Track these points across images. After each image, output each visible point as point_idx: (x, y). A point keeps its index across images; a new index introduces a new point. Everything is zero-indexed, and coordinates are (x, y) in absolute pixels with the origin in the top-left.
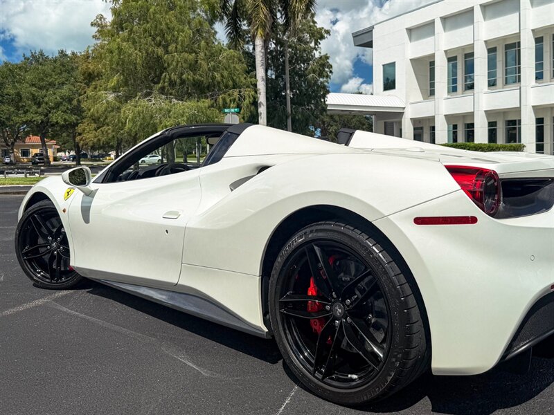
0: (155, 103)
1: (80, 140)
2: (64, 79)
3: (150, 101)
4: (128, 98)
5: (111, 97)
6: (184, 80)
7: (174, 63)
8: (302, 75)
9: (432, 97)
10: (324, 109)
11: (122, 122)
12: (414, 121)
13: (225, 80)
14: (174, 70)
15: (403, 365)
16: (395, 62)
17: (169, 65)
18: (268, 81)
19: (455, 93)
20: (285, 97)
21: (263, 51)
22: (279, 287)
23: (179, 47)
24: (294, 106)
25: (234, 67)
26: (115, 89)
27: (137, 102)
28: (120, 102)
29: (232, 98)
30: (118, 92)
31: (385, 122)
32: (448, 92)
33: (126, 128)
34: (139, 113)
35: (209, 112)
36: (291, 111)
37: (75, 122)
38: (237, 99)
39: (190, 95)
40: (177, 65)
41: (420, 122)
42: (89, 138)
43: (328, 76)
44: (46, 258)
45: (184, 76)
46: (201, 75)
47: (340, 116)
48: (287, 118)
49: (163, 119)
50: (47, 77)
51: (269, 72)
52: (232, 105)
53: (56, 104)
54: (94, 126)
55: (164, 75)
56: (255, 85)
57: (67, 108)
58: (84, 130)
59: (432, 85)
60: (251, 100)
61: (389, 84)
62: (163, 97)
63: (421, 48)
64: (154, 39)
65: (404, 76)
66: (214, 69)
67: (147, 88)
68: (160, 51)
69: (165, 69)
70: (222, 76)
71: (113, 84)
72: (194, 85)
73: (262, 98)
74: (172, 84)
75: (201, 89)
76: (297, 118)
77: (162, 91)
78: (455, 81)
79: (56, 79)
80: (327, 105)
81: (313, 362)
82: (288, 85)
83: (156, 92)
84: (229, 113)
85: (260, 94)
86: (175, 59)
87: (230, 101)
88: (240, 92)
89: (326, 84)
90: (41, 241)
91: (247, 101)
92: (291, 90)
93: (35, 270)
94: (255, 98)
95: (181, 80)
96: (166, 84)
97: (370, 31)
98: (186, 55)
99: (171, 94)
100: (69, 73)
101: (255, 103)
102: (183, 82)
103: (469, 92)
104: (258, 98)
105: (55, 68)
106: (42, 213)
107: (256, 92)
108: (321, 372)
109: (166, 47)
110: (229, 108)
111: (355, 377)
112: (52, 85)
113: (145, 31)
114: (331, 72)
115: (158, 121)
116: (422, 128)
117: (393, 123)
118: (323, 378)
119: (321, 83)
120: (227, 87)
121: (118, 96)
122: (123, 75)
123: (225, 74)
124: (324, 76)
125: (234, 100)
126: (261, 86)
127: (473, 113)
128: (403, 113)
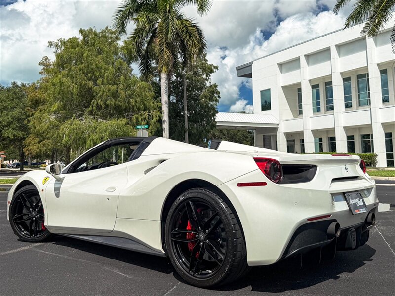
0: (85, 123)
1: (27, 150)
2: (15, 104)
3: (82, 120)
4: (65, 119)
5: (53, 118)
6: (108, 104)
7: (101, 93)
8: (196, 99)
9: (301, 116)
10: (213, 125)
11: (60, 137)
12: (287, 135)
13: (138, 104)
14: (101, 97)
15: (233, 261)
16: (270, 89)
17: (97, 94)
18: (170, 104)
19: (319, 113)
20: (183, 116)
21: (167, 82)
22: (171, 226)
23: (105, 81)
24: (190, 123)
25: (145, 94)
26: (55, 112)
27: (72, 122)
28: (60, 122)
29: (143, 117)
30: (58, 114)
31: (264, 136)
32: (314, 112)
33: (63, 142)
34: (73, 130)
35: (125, 128)
36: (188, 126)
37: (22, 136)
38: (147, 118)
39: (111, 116)
40: (103, 94)
41: (292, 135)
42: (33, 149)
43: (216, 100)
44: (28, 222)
45: (108, 102)
46: (120, 101)
47: (228, 131)
48: (185, 132)
49: (91, 133)
50: (2, 103)
51: (172, 98)
52: (143, 123)
53: (8, 123)
54: (37, 139)
55: (93, 101)
56: (161, 108)
57: (17, 126)
58: (29, 143)
59: (300, 106)
60: (157, 119)
61: (266, 106)
62: (92, 117)
63: (291, 78)
64: (86, 75)
65: (278, 99)
66: (130, 96)
67: (80, 111)
68: (91, 84)
69: (94, 97)
70: (136, 101)
71: (54, 109)
72: (115, 108)
73: (166, 117)
74: (99, 108)
75: (120, 112)
76: (193, 132)
77: (91, 113)
78: (318, 104)
79: (9, 104)
80: (216, 122)
81: (189, 266)
82: (186, 107)
83: (86, 114)
84: (141, 129)
85: (164, 114)
86: (102, 89)
87: (142, 119)
88: (149, 113)
89: (215, 106)
90: (24, 211)
91: (154, 120)
92: (188, 111)
93: (21, 230)
94: (160, 117)
95: (105, 104)
96: (94, 108)
97: (249, 66)
98: (110, 86)
99: (97, 115)
100: (19, 99)
101: (160, 121)
102: (107, 106)
103: (330, 112)
104: (162, 117)
105: (9, 95)
106: (27, 193)
107: (161, 113)
108: (192, 271)
109: (95, 81)
110: (141, 125)
111: (210, 271)
112: (6, 108)
113: (80, 69)
114: (219, 97)
115: (87, 135)
116: (293, 141)
117: (270, 136)
118: (194, 274)
119: (211, 105)
120: (139, 109)
121: (58, 118)
122: (63, 101)
123: (138, 99)
124: (213, 100)
125: (145, 119)
126: (165, 108)
127: (334, 128)
128: (278, 128)
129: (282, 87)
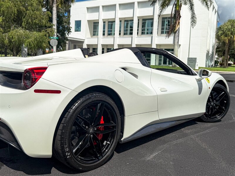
12: (88, 45)
16: (81, 21)
19: (104, 36)
23: (32, 8)
55: (24, 19)
65: (85, 26)
84: (53, 39)
98: (36, 12)
127: (114, 44)
128: (84, 42)
129: (88, 20)
